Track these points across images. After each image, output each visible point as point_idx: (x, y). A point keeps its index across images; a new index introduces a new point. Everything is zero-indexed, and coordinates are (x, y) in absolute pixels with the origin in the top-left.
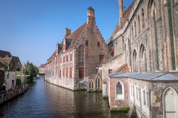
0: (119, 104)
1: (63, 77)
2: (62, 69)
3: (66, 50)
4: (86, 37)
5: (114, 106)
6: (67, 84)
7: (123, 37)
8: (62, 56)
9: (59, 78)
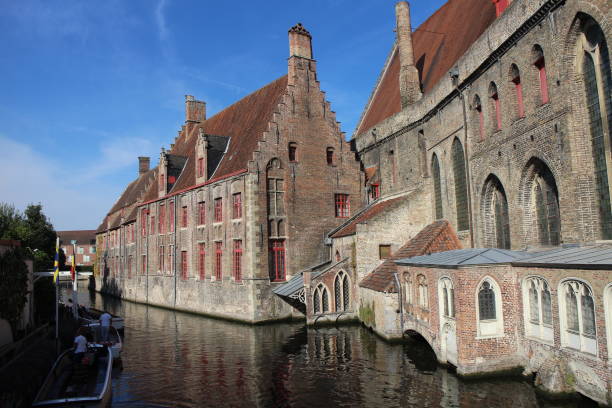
0: (488, 351)
1: (198, 277)
2: (190, 248)
3: (208, 178)
4: (290, 131)
5: (472, 362)
6: (220, 301)
7: (422, 132)
8: (190, 199)
9: (179, 282)
